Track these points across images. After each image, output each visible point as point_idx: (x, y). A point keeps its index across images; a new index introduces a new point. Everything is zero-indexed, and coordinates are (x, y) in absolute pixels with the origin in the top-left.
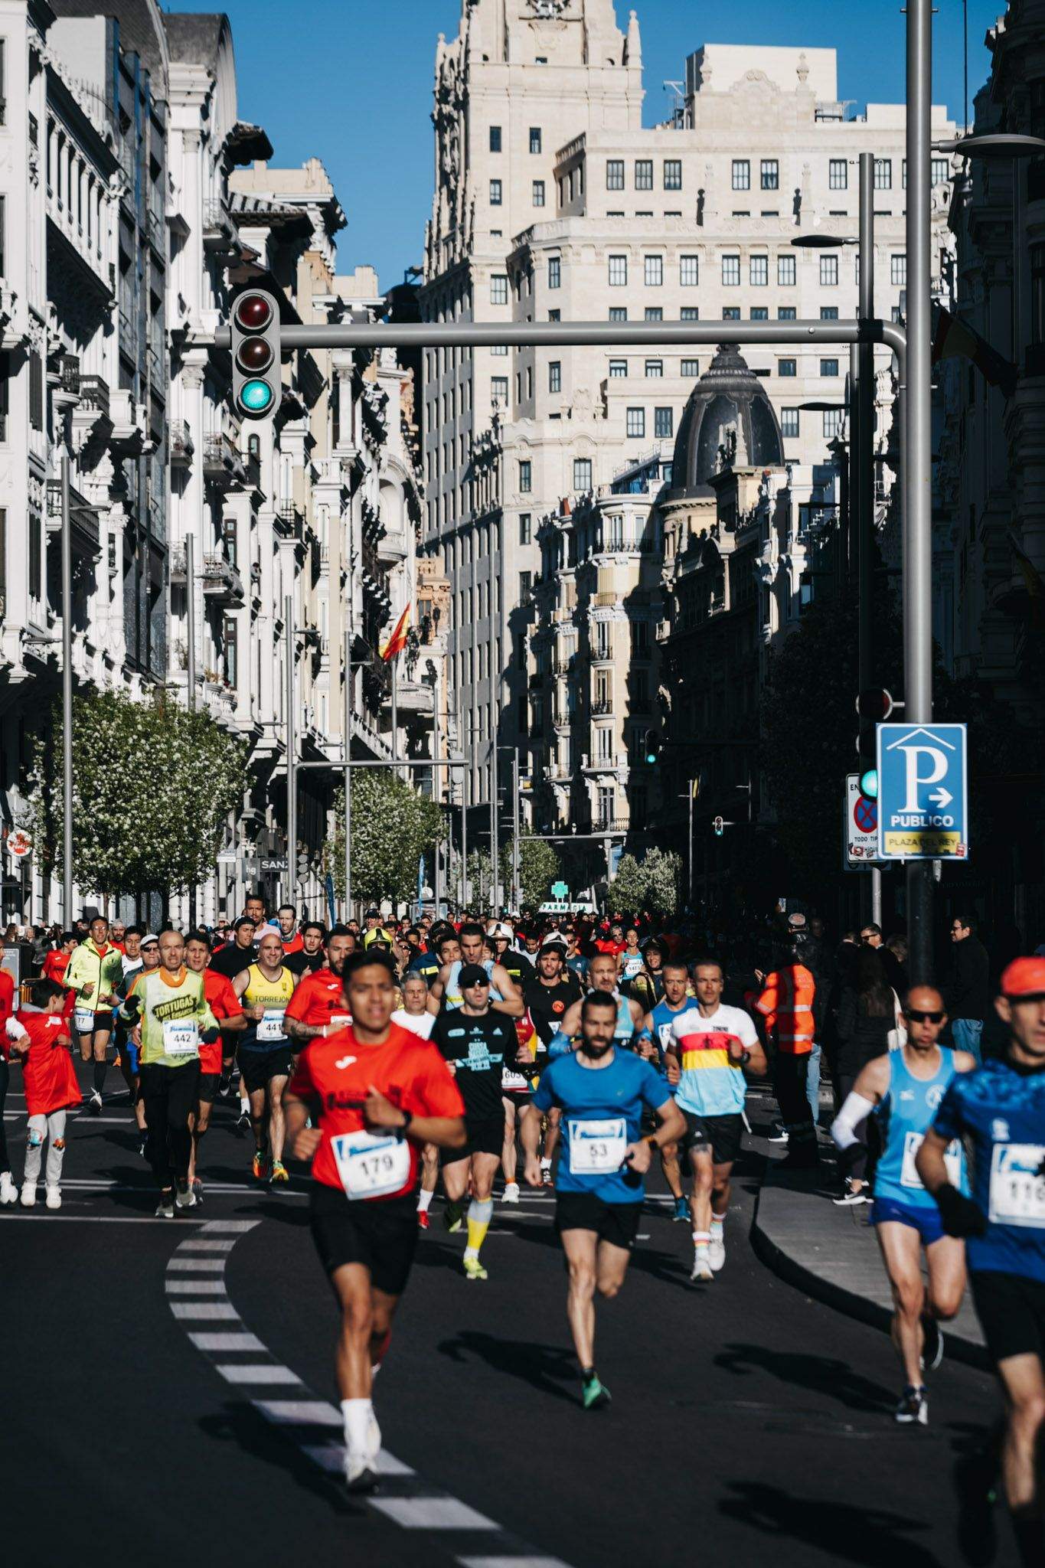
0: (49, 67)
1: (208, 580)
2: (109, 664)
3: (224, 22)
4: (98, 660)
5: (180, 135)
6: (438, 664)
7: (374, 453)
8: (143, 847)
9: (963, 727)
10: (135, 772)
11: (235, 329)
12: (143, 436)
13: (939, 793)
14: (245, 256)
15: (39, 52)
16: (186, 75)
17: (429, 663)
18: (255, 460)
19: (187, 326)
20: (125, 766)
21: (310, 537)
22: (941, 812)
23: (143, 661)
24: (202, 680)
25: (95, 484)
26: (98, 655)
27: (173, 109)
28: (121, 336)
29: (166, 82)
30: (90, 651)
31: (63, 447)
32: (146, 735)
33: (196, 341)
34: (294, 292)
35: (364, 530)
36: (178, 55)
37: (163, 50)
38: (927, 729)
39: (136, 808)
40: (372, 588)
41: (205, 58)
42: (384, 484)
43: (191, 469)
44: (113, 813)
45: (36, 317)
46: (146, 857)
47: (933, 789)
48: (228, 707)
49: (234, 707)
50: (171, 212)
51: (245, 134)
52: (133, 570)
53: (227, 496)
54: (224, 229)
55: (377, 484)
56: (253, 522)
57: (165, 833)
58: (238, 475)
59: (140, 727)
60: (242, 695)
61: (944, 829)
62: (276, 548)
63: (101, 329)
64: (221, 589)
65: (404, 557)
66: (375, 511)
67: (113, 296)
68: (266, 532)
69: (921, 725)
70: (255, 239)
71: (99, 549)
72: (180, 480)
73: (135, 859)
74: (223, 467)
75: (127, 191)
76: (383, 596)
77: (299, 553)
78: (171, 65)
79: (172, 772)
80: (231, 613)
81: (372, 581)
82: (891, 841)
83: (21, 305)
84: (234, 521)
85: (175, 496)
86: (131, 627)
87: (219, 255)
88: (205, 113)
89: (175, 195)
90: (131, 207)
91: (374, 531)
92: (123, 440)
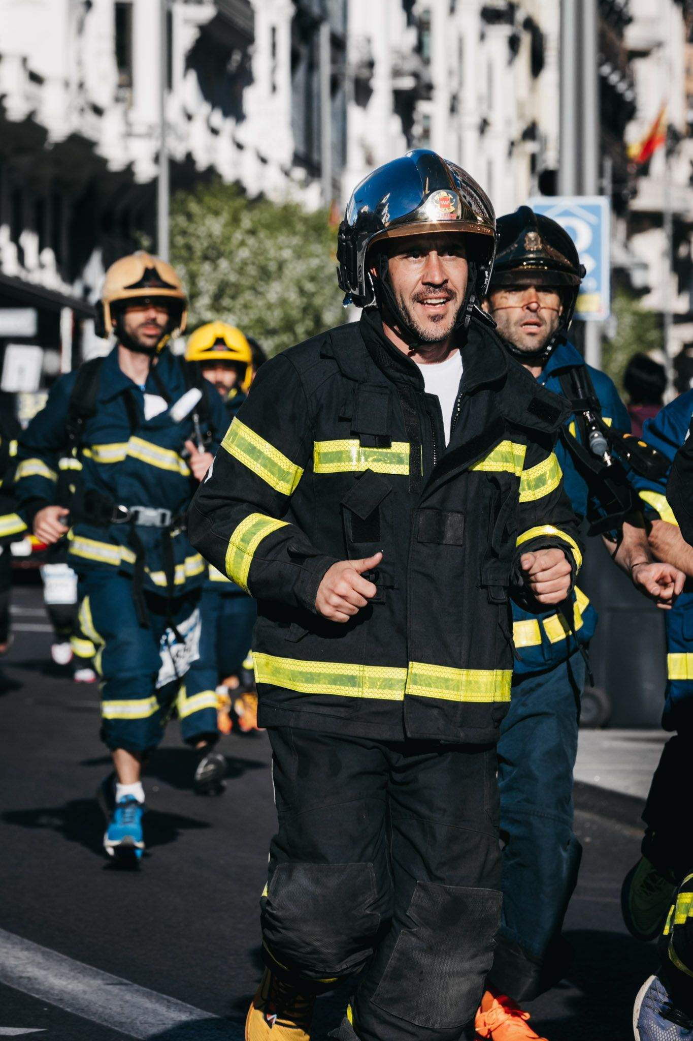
1: (397, 73)
2: (265, 161)
4: (250, 156)
20: (231, 261)
21: (530, 25)
23: (312, 158)
26: (250, 152)
30: (240, 147)
35: (604, 17)
40: (613, 81)
52: (304, 63)
56: (452, 10)
62: (482, 37)
64: (407, 83)
65: (659, 45)
68: (469, 21)
76: (627, 88)
77: (514, 43)
80: (423, 107)
81: (610, 72)
84: (429, 9)
86: (301, 122)
91: (620, 18)
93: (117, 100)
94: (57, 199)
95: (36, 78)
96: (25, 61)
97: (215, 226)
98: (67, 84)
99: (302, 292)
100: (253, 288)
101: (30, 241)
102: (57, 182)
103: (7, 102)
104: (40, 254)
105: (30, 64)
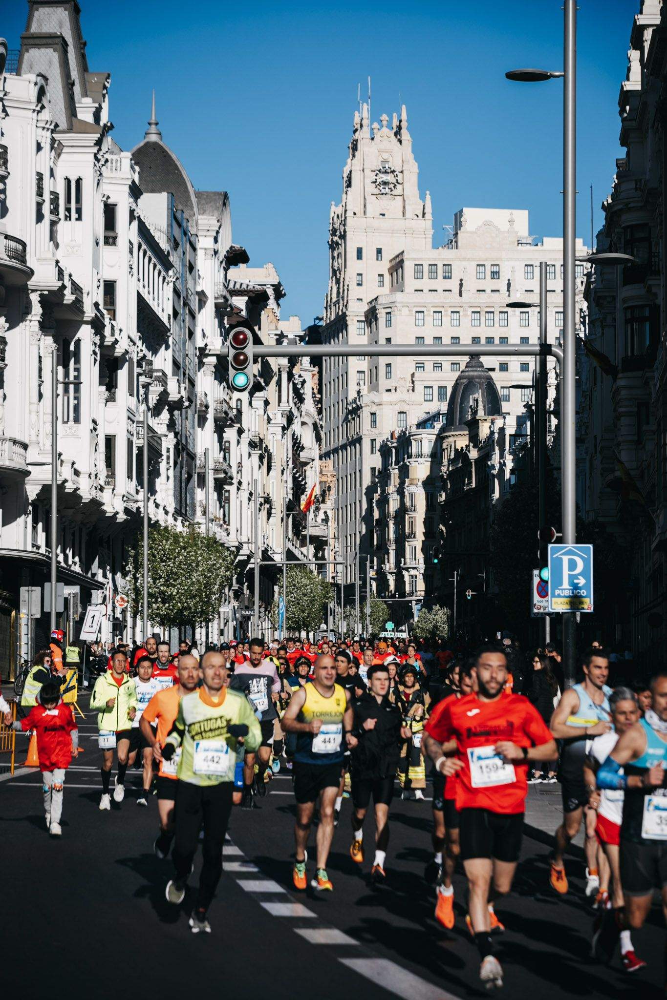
0: (139, 217)
1: (216, 471)
2: (166, 513)
3: (226, 196)
4: (161, 511)
5: (203, 251)
6: (330, 513)
7: (298, 409)
8: (183, 604)
9: (591, 546)
10: (179, 566)
11: (230, 347)
12: (184, 399)
13: (579, 579)
14: (235, 311)
15: (134, 210)
16: (206, 222)
17: (325, 513)
18: (240, 412)
19: (206, 345)
20: (174, 563)
21: (267, 450)
22: (580, 588)
23: (183, 511)
24: (213, 521)
25: (160, 424)
26: (161, 508)
27: (200, 239)
28: (173, 350)
29: (197, 225)
30: (157, 506)
31: (144, 405)
32: (185, 548)
33: (211, 353)
34: (260, 329)
35: (293, 446)
36: (203, 212)
37: (196, 209)
38: (573, 547)
39: (180, 584)
40: (297, 475)
41: (216, 214)
42: (303, 423)
43: (208, 416)
44: (168, 587)
45: (132, 341)
46: (184, 608)
47: (576, 577)
48: (226, 534)
49: (228, 534)
50: (199, 289)
51: (235, 251)
52: (178, 466)
53: (226, 429)
54: (225, 297)
55: (300, 423)
56: (238, 442)
57: (194, 597)
58: (231, 419)
59: (181, 544)
60: (232, 529)
61: (581, 597)
62: (250, 455)
63: (164, 346)
64: (222, 476)
65: (313, 460)
66: (299, 437)
67: (169, 330)
68: (245, 447)
69: (570, 545)
70: (240, 302)
71: (162, 455)
72: (202, 421)
73: (179, 609)
74: (224, 415)
75: (177, 279)
76: (303, 479)
77: (261, 458)
78: (200, 217)
79: (197, 566)
80: (227, 487)
81: (297, 472)
82: (555, 603)
83: (124, 335)
84: (229, 442)
85: (200, 429)
86: (178, 494)
87: (222, 310)
88: (216, 240)
89: (201, 281)
90: (179, 286)
91: (298, 447)
92: (174, 402)
93: (107, 483)
94: (81, 530)
95: (77, 473)
96: (73, 463)
98: (90, 477)
101: (70, 553)
102: (82, 523)
103: (66, 484)
104: (73, 558)
105: (75, 466)
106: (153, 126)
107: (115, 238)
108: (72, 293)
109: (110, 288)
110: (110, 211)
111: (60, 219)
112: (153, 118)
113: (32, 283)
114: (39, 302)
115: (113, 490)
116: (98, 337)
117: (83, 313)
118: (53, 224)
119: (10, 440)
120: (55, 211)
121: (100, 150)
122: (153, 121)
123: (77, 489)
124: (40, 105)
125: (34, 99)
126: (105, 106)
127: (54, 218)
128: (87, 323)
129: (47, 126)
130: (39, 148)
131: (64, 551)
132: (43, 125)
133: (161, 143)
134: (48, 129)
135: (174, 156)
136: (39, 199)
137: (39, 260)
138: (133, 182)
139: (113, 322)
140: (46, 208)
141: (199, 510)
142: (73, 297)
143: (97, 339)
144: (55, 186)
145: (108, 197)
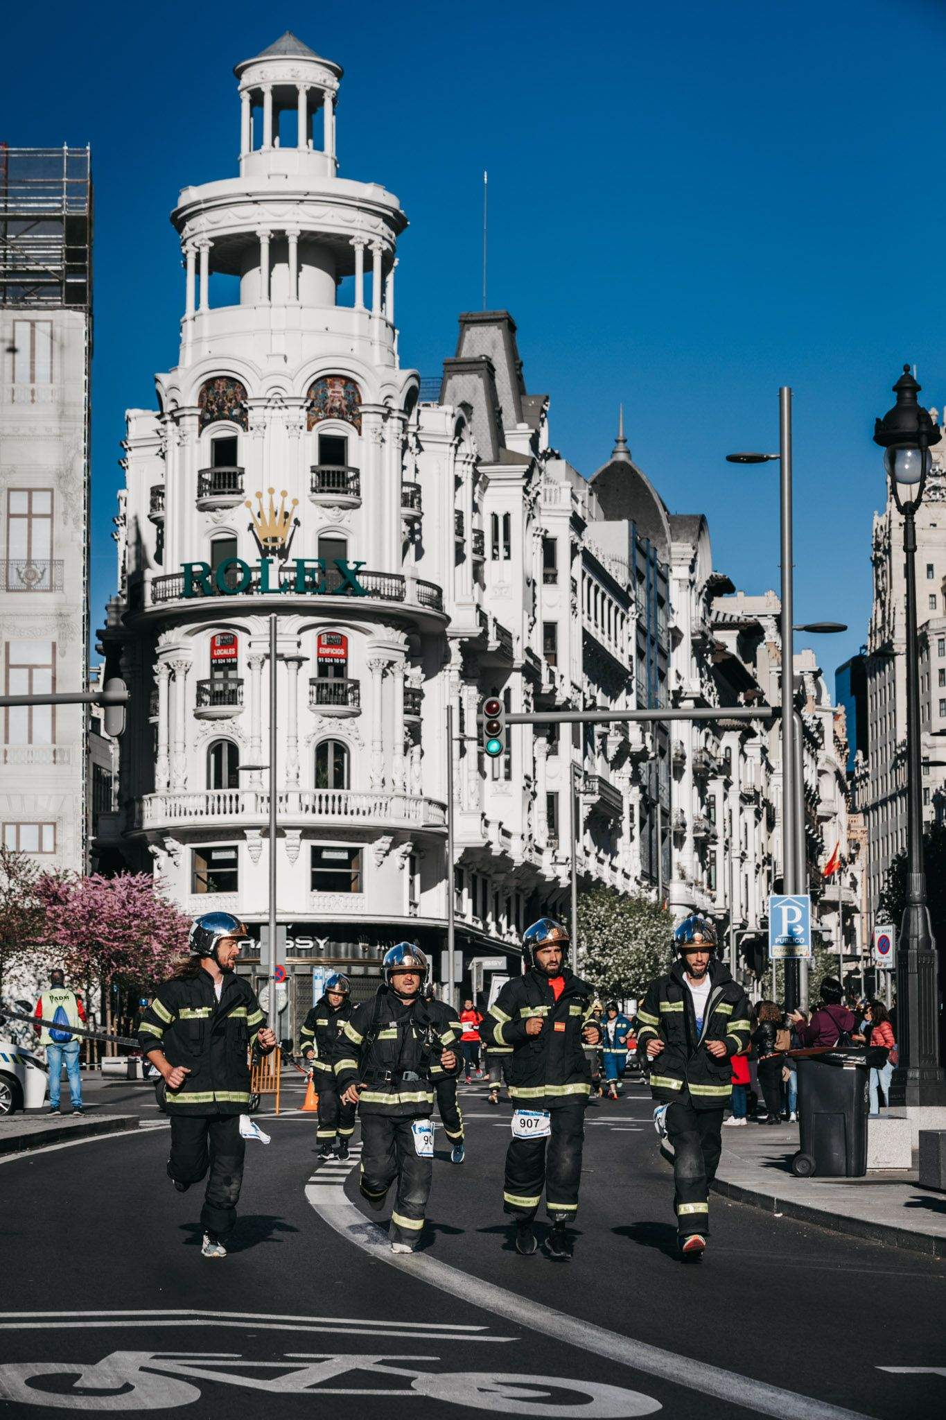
0: (586, 553)
1: (696, 829)
2: (627, 876)
3: (703, 519)
4: (619, 874)
5: (677, 582)
6: (858, 875)
7: (813, 755)
8: (619, 975)
10: (615, 934)
12: (649, 749)
14: (720, 648)
15: (577, 544)
16: (680, 549)
17: (852, 875)
18: (727, 762)
19: (681, 688)
20: (610, 931)
21: (767, 803)
23: (654, 875)
24: (691, 885)
25: (620, 779)
26: (619, 872)
27: (674, 569)
28: (638, 694)
29: (670, 553)
30: (614, 869)
31: (601, 757)
32: (622, 914)
33: (687, 696)
34: (755, 666)
35: (806, 799)
36: (676, 538)
37: (668, 536)
39: (616, 954)
40: (811, 832)
41: (692, 540)
42: (821, 773)
43: (685, 767)
44: (604, 956)
45: (576, 687)
46: (621, 980)
48: (709, 900)
49: (714, 900)
50: (671, 625)
51: (718, 580)
52: (647, 824)
53: (709, 782)
54: (703, 633)
55: (815, 773)
56: (725, 796)
57: (633, 968)
58: (713, 770)
59: (618, 910)
60: (719, 893)
61: (799, 944)
62: (741, 810)
63: (624, 692)
64: (703, 834)
65: (835, 814)
66: (814, 788)
67: (631, 673)
68: (734, 801)
69: (789, 896)
70: (729, 640)
71: (621, 813)
72: (678, 772)
73: (615, 981)
74: (704, 766)
75: (640, 615)
76: (818, 837)
77: (758, 813)
78: (673, 544)
79: (636, 933)
80: (712, 847)
81: (810, 828)
83: (566, 681)
84: (714, 796)
85: (674, 783)
86: (646, 856)
87: (701, 647)
88: (692, 569)
89: (674, 616)
90: (644, 623)
91: (813, 800)
92: (637, 753)
93: (548, 845)
94: (518, 897)
95: (506, 834)
96: (501, 824)
97: (602, 911)
98: (522, 837)
99: (648, 945)
100: (622, 945)
101: (503, 921)
102: (517, 888)
103: (491, 846)
104: (508, 926)
105: (503, 826)
106: (621, 444)
107: (555, 575)
108: (498, 639)
109: (550, 630)
110: (549, 546)
111: (485, 559)
112: (621, 434)
113: (450, 630)
114: (460, 650)
115: (554, 852)
116: (531, 685)
117: (513, 660)
118: (477, 565)
119: (425, 800)
120: (479, 550)
121: (529, 483)
122: (621, 438)
123: (505, 852)
124: (457, 438)
125: (451, 432)
126: (544, 432)
127: (478, 558)
128: (517, 670)
129: (468, 460)
130: (458, 482)
131: (496, 919)
132: (464, 459)
133: (630, 462)
134: (469, 463)
135: (644, 477)
136: (459, 539)
137: (459, 605)
138: (575, 513)
139: (553, 668)
140: (468, 549)
141: (676, 874)
142: (498, 644)
143: (530, 688)
144: (480, 522)
145: (546, 532)
